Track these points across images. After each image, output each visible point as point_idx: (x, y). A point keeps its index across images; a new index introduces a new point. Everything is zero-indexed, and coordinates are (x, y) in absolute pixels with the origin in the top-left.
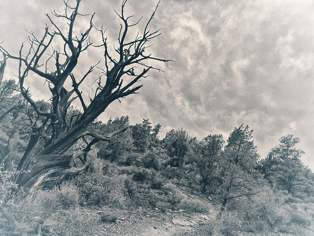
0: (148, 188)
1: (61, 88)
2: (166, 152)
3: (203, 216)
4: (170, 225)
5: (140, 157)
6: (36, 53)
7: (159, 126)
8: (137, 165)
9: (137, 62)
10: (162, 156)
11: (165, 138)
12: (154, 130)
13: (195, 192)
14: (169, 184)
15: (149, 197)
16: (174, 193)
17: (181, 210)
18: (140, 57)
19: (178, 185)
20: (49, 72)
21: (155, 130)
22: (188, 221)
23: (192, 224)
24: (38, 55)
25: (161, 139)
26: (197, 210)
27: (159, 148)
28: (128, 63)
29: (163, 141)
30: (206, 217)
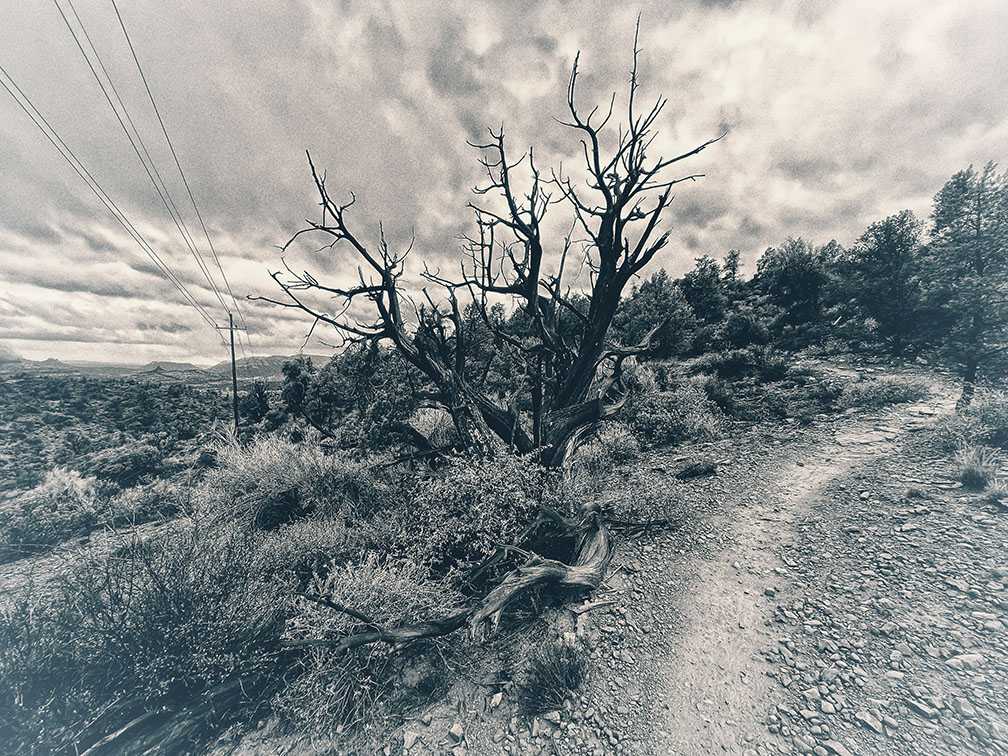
0: (756, 383)
1: (537, 300)
2: (769, 301)
3: (915, 409)
4: (833, 449)
5: (718, 331)
6: (483, 264)
7: (734, 256)
8: (717, 347)
9: (639, 189)
10: (764, 312)
11: (756, 272)
12: (726, 268)
13: (874, 359)
14: (800, 362)
15: (764, 400)
16: (819, 376)
17: (850, 411)
18: (642, 177)
19: (823, 356)
20: (511, 283)
21: (729, 266)
22: (876, 430)
23: (890, 436)
24: (486, 265)
25: (748, 278)
26: (893, 398)
27: (750, 298)
28: (624, 198)
29: (755, 280)
30: (926, 409)
